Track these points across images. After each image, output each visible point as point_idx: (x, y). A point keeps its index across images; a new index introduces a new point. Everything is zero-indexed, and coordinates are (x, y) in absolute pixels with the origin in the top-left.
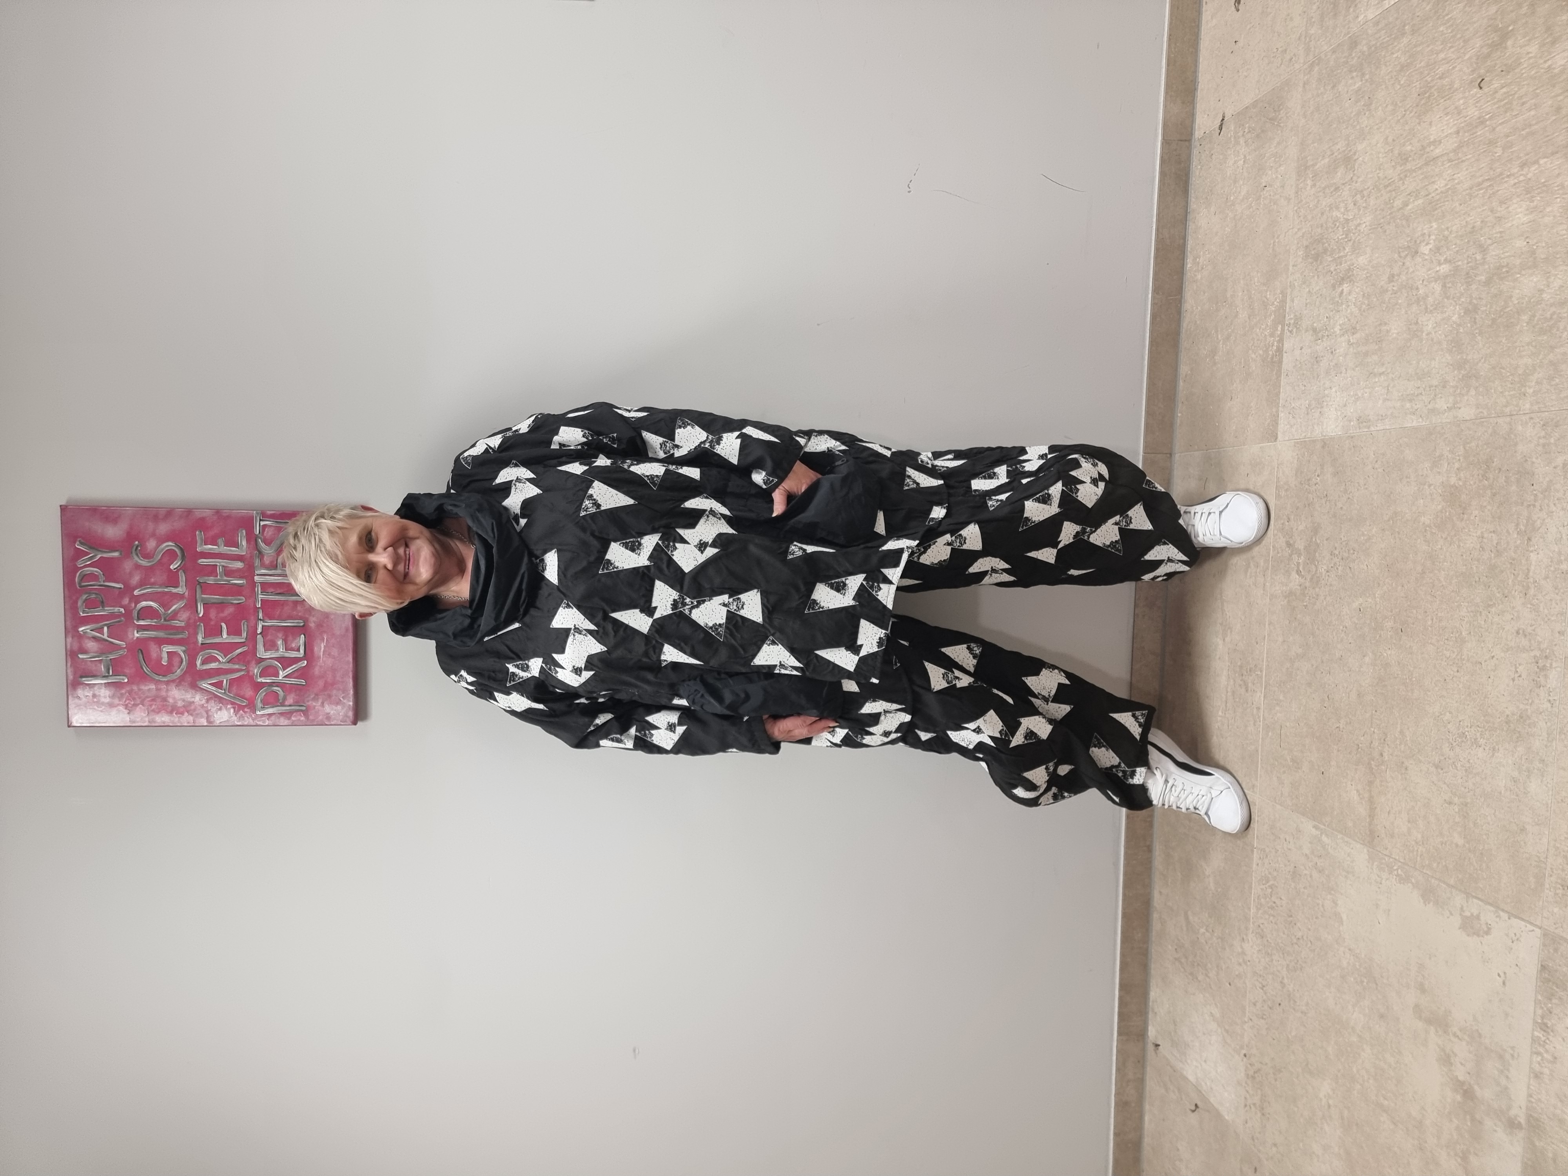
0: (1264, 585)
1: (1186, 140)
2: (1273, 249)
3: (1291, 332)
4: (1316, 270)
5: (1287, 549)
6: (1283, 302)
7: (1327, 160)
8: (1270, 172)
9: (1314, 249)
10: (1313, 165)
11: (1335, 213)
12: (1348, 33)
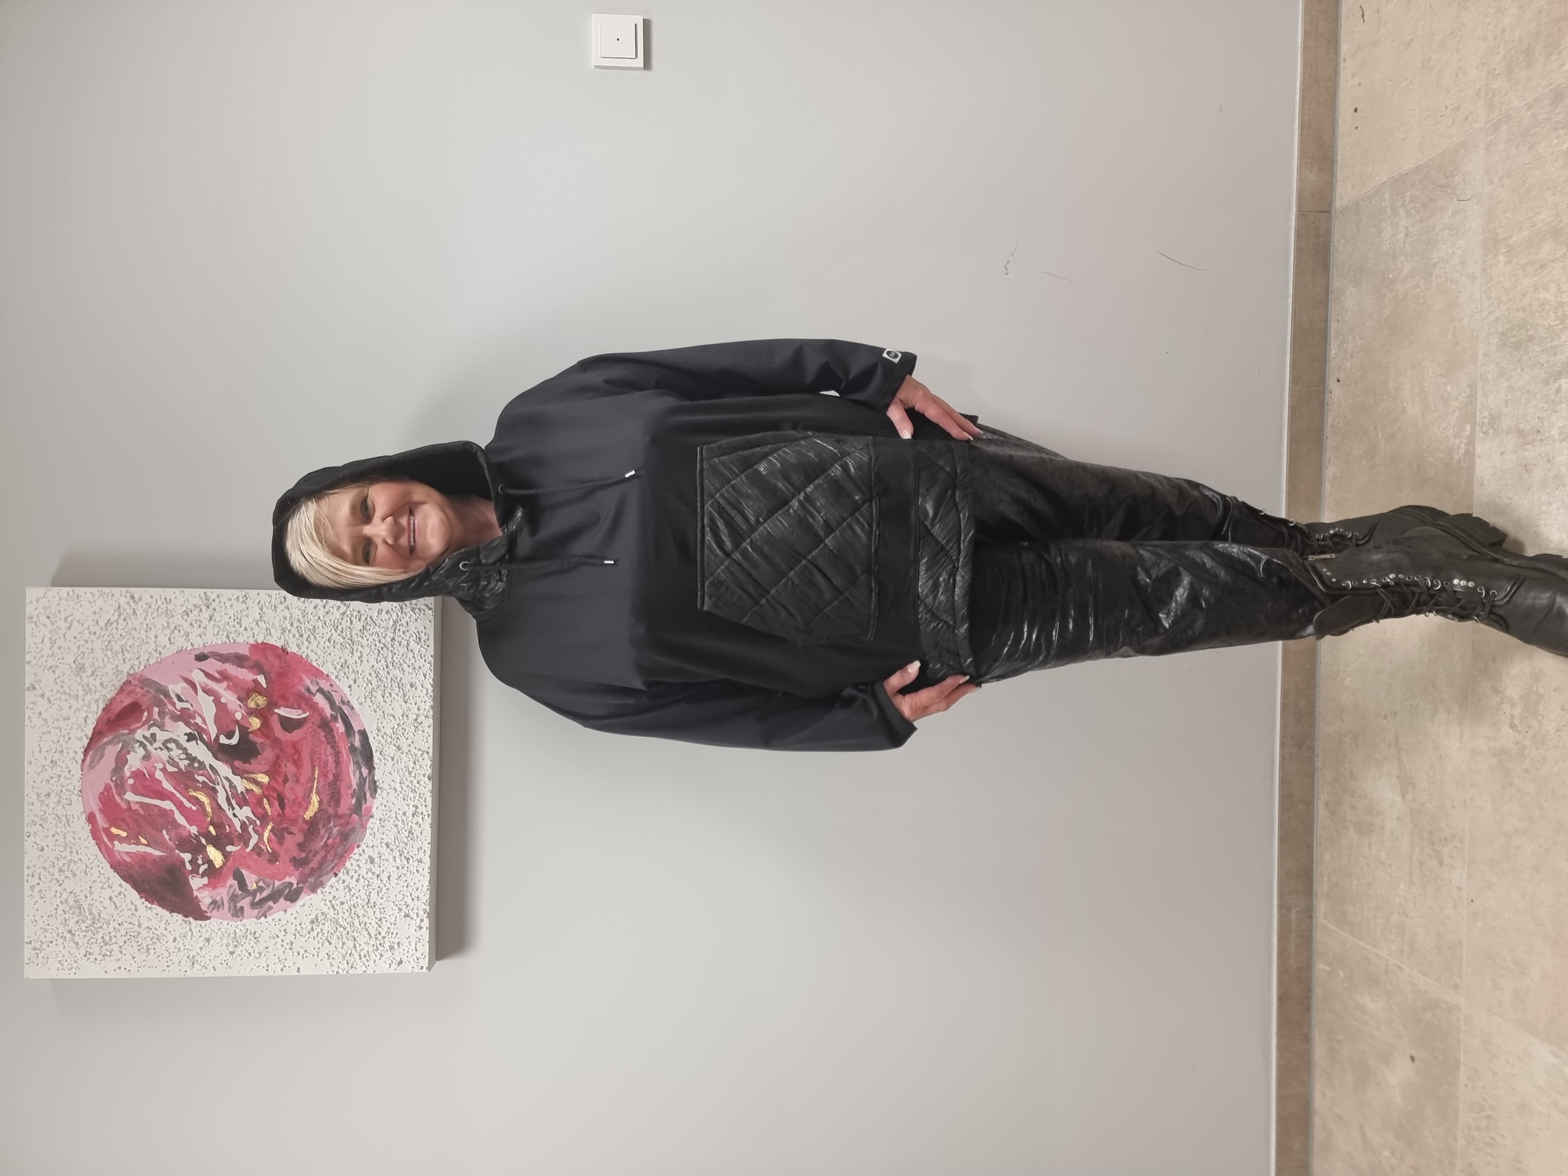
0: (1461, 737)
1: (1324, 212)
2: (1454, 335)
3: (1485, 433)
4: (1519, 361)
5: (1494, 696)
6: (1472, 398)
7: (1525, 233)
8: (1444, 247)
9: (1514, 336)
10: (1505, 239)
11: (1543, 295)
12: (1549, 85)
